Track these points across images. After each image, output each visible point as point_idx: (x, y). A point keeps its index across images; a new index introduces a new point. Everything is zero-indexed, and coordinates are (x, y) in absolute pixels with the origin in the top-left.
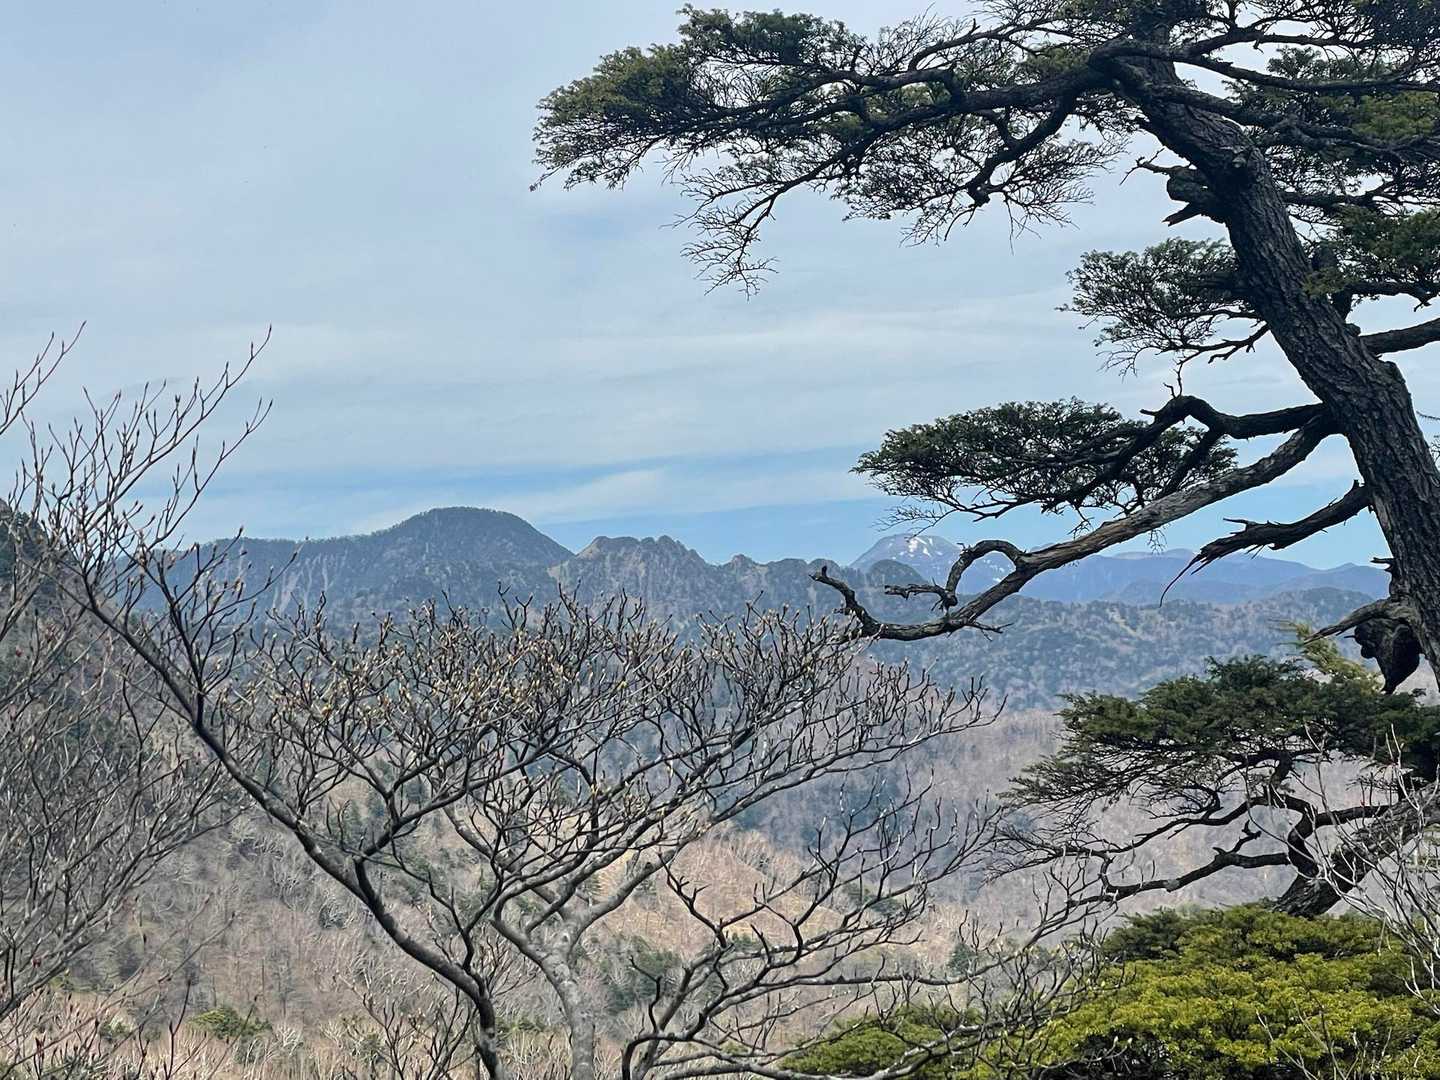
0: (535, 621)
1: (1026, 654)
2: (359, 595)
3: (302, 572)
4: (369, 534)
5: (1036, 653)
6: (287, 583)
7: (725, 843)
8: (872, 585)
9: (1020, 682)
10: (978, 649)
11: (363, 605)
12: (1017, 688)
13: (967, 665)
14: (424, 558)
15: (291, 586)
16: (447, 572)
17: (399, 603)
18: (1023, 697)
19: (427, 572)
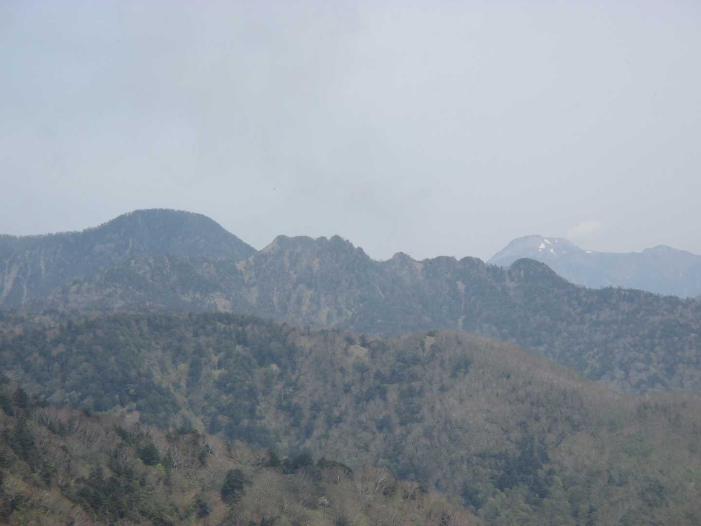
0: (225, 307)
1: (648, 341)
2: (75, 283)
3: (22, 263)
4: (81, 230)
5: (656, 341)
6: (9, 273)
7: (413, 501)
8: (512, 280)
9: (641, 365)
10: (604, 336)
11: (78, 292)
12: (640, 371)
13: (596, 350)
14: (128, 252)
15: (13, 274)
16: (150, 265)
17: (109, 290)
18: (645, 379)
19: (132, 265)
